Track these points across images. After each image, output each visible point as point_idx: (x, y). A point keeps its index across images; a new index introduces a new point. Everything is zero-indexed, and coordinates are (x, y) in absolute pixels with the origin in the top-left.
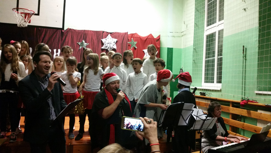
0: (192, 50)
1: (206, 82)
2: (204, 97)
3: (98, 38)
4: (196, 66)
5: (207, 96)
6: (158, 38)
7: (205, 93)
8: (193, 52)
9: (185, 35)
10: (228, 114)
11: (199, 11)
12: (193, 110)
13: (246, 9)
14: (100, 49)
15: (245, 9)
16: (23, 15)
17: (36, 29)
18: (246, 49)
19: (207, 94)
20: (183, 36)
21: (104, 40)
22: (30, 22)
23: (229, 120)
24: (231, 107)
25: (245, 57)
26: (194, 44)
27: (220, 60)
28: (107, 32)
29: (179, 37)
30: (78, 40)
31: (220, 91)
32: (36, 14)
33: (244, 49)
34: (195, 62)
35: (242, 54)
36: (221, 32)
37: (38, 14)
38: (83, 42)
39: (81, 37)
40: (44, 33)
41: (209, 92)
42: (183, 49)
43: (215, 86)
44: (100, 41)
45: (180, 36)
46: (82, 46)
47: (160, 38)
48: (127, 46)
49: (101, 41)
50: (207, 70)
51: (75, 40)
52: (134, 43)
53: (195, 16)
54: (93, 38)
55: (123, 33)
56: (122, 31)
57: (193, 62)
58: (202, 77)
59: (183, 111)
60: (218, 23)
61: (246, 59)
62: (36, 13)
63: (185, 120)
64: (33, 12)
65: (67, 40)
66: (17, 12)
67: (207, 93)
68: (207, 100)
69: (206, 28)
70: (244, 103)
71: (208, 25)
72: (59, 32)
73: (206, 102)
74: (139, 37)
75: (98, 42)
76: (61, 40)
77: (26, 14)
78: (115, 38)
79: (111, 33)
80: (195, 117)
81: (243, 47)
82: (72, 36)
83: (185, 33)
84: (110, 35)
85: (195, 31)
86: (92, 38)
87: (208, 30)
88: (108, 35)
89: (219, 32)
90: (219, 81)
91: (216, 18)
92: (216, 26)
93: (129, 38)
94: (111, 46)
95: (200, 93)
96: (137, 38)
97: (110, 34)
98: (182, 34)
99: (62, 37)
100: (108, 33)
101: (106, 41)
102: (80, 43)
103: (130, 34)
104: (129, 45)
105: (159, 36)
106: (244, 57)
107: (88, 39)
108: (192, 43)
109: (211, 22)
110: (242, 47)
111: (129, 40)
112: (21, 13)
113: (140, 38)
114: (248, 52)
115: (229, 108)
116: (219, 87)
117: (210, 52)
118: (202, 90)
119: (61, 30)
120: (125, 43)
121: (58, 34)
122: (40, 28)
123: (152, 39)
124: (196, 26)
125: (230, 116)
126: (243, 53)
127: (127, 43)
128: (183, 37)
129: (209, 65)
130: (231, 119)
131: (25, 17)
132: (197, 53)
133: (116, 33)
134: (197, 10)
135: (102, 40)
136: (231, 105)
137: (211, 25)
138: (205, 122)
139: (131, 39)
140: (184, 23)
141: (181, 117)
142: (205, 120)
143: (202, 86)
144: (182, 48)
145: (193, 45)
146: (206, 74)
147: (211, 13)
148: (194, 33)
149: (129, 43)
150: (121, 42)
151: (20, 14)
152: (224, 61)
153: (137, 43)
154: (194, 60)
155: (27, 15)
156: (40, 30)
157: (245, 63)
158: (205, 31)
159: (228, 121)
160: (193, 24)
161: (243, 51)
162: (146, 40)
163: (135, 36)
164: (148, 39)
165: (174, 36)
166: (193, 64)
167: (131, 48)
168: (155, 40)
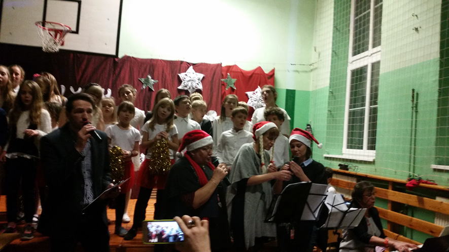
0: (327, 94)
1: (349, 147)
2: (346, 172)
3: (172, 72)
4: (333, 120)
5: (350, 171)
6: (271, 74)
7: (347, 166)
8: (329, 97)
9: (316, 69)
10: (385, 201)
11: (339, 31)
12: (327, 196)
13: (419, 29)
14: (176, 89)
15: (416, 29)
16: (53, 33)
17: (72, 55)
18: (417, 94)
19: (350, 168)
20: (312, 70)
21: (182, 75)
22: (62, 44)
23: (387, 212)
24: (390, 191)
25: (416, 107)
26: (330, 84)
27: (374, 112)
28: (188, 63)
29: (306, 72)
30: (140, 75)
31: (372, 163)
32: (73, 32)
33: (413, 94)
34: (331, 114)
35: (411, 102)
36: (376, 66)
37: (77, 32)
38: (148, 78)
39: (145, 70)
40: (85, 63)
41: (354, 164)
42: (313, 91)
43: (365, 154)
44: (176, 77)
45: (307, 70)
46: (146, 84)
47: (274, 74)
48: (220, 85)
49: (178, 77)
50: (351, 128)
51: (136, 74)
52: (232, 81)
53: (334, 38)
54: (165, 72)
55: (213, 65)
56: (211, 59)
57: (328, 114)
58: (343, 139)
59: (310, 197)
60: (371, 50)
61: (417, 112)
62: (74, 29)
63: (313, 210)
64: (68, 29)
65: (122, 75)
66: (42, 27)
67: (350, 165)
68: (350, 178)
69: (351, 58)
70: (413, 184)
71: (355, 54)
72: (110, 62)
73: (349, 181)
74: (239, 71)
75: (173, 77)
76: (113, 75)
77: (57, 32)
78: (201, 72)
79: (194, 65)
80: (330, 207)
81: (413, 90)
82: (130, 68)
83: (315, 66)
84: (193, 68)
85: (332, 63)
86: (163, 72)
87: (355, 62)
88: (188, 67)
89: (373, 65)
90: (372, 147)
91: (368, 43)
92: (367, 56)
93: (224, 73)
94: (194, 85)
95: (340, 165)
96: (237, 72)
97: (191, 67)
98: (312, 67)
99: (115, 70)
100: (189, 65)
101: (185, 77)
102: (143, 80)
103: (226, 66)
104: (224, 85)
105: (273, 71)
106: (414, 108)
107: (156, 73)
108: (327, 83)
109: (359, 48)
110: (411, 91)
111: (223, 75)
112: (50, 30)
113: (242, 73)
114: (421, 100)
115: (387, 191)
116: (371, 156)
117: (357, 98)
118: (343, 160)
119: (112, 59)
120: (217, 81)
121: (108, 65)
122: (78, 55)
123: (261, 74)
124: (334, 54)
125: (389, 205)
126: (413, 101)
127: (220, 80)
128: (312, 73)
129: (355, 119)
130: (389, 211)
131: (56, 37)
132: (335, 99)
133: (202, 64)
134: (336, 28)
135: (179, 74)
136: (390, 187)
137: (359, 53)
138: (347, 215)
139: (227, 75)
140: (315, 51)
141: (306, 207)
142: (346, 212)
143: (342, 154)
144: (311, 90)
145: (328, 85)
146: (351, 135)
147: (360, 34)
148: (332, 67)
149: (223, 80)
150: (210, 79)
151: (47, 31)
152: (379, 114)
153: (237, 81)
154: (330, 111)
155: (59, 33)
156: (79, 58)
157: (416, 118)
158: (349, 64)
159: (385, 214)
160: (330, 52)
161: (413, 97)
162: (251, 77)
163: (234, 70)
164: (254, 75)
165: (297, 71)
166: (328, 117)
167: (227, 89)
168: (267, 76)
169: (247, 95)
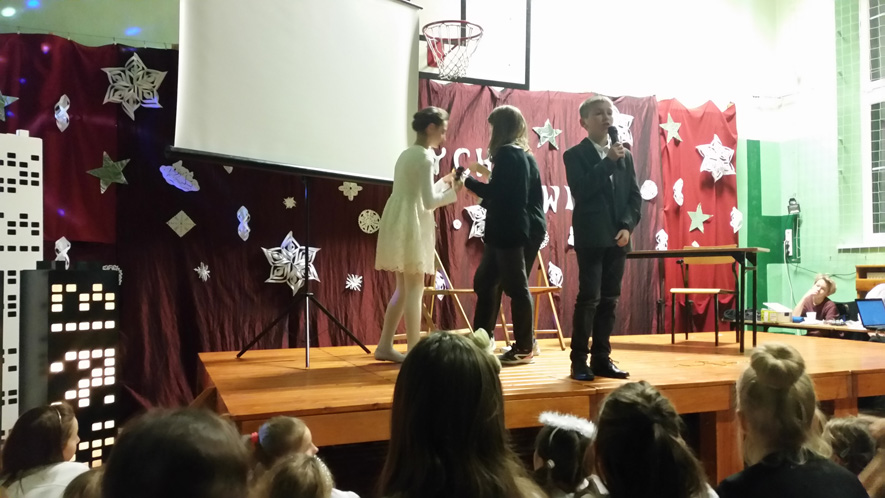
4: (848, 187)
6: (731, 113)
26: (839, 129)
29: (771, 109)
38: (546, 126)
42: (785, 143)
45: (773, 106)
47: (735, 114)
48: (658, 135)
52: (675, 128)
55: (642, 99)
56: (640, 92)
57: (839, 178)
58: (862, 216)
69: (868, 84)
71: (875, 77)
74: (683, 109)
78: (627, 112)
83: (790, 99)
85: (839, 94)
93: (662, 115)
96: (681, 112)
103: (664, 101)
104: (662, 134)
105: (733, 107)
111: (660, 117)
113: (687, 113)
123: (714, 114)
127: (657, 126)
132: (847, 152)
133: (626, 97)
139: (666, 117)
148: (840, 100)
150: (642, 124)
153: (682, 127)
154: (841, 173)
156: (436, 93)
158: (863, 95)
162: (702, 118)
163: (675, 107)
166: (840, 184)
167: (668, 141)
168: (725, 118)
169: (697, 150)
